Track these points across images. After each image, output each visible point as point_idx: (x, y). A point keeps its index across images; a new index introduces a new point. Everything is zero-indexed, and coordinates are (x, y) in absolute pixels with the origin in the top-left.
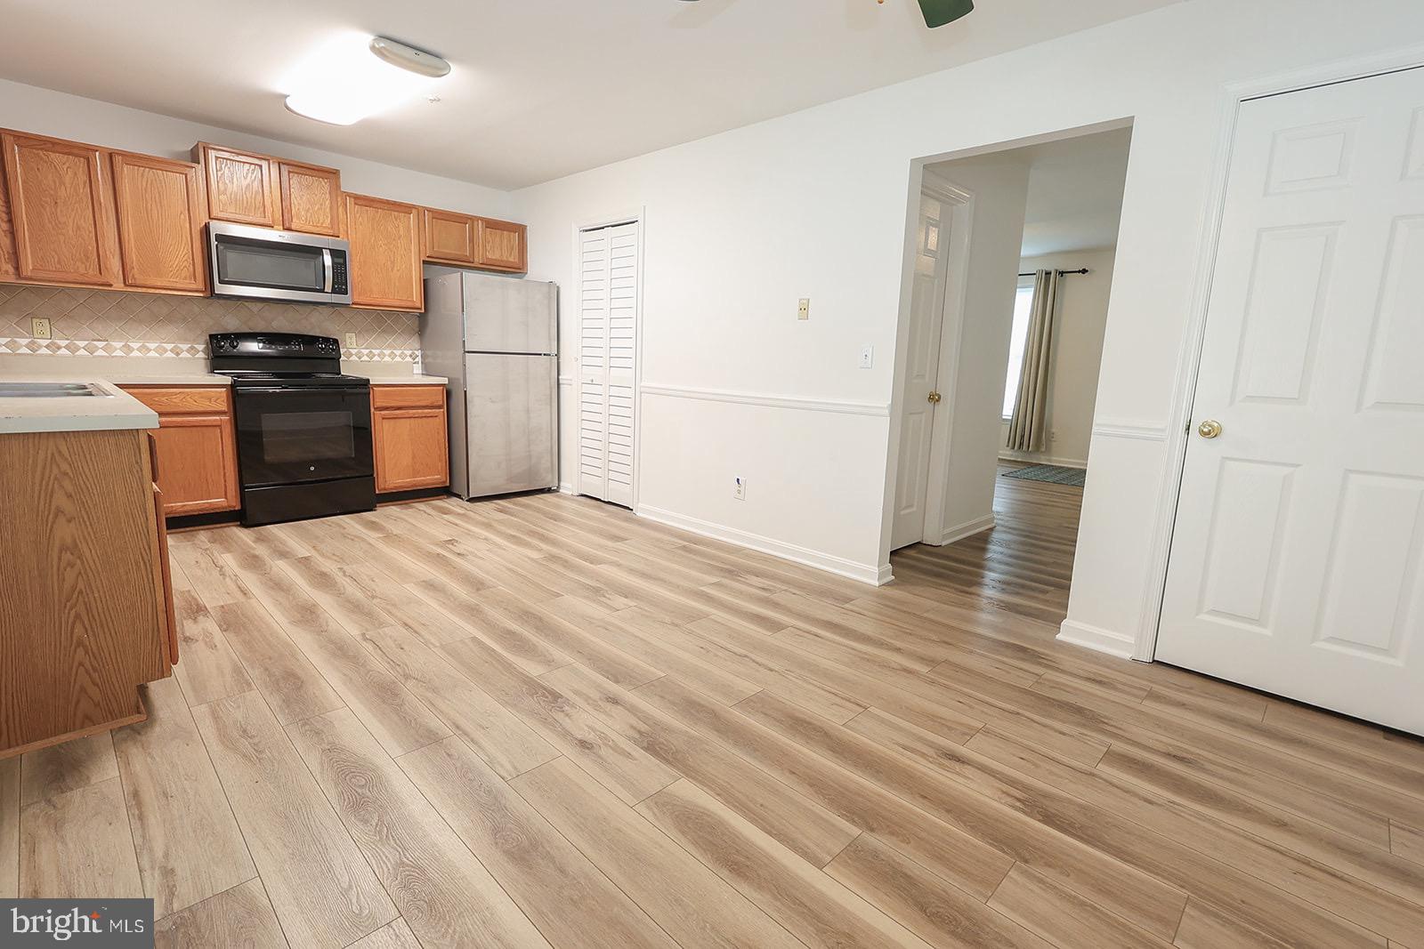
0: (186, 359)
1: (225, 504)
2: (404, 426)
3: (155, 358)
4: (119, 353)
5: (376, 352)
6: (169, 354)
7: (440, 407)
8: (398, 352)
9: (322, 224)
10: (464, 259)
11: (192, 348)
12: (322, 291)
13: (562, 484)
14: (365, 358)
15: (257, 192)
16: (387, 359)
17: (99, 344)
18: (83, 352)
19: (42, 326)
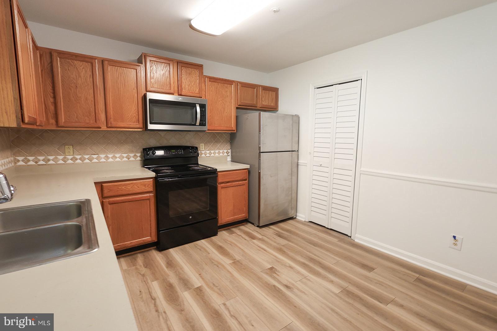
0: (132, 161)
1: (150, 240)
2: (231, 191)
3: (119, 161)
4: (103, 160)
5: (212, 152)
6: (125, 159)
7: (245, 180)
8: (221, 151)
9: (195, 91)
10: (253, 105)
11: (135, 155)
12: (195, 125)
13: (298, 214)
14: (208, 155)
15: (167, 77)
16: (217, 155)
17: (95, 156)
18: (87, 161)
19: (69, 149)
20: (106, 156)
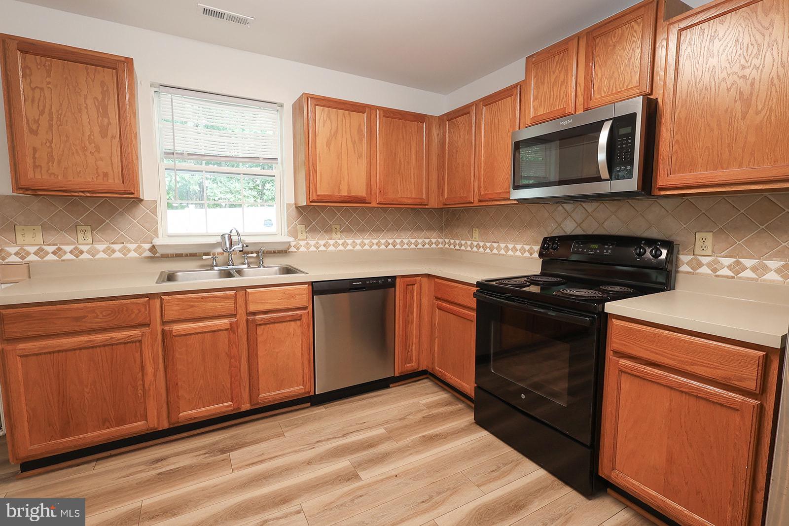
3: (520, 257)
4: (503, 252)
5: (748, 262)
7: (745, 391)
9: (627, 86)
11: (532, 249)
12: (598, 179)
14: (725, 272)
17: (495, 245)
18: (488, 251)
19: (476, 233)
20: (506, 247)
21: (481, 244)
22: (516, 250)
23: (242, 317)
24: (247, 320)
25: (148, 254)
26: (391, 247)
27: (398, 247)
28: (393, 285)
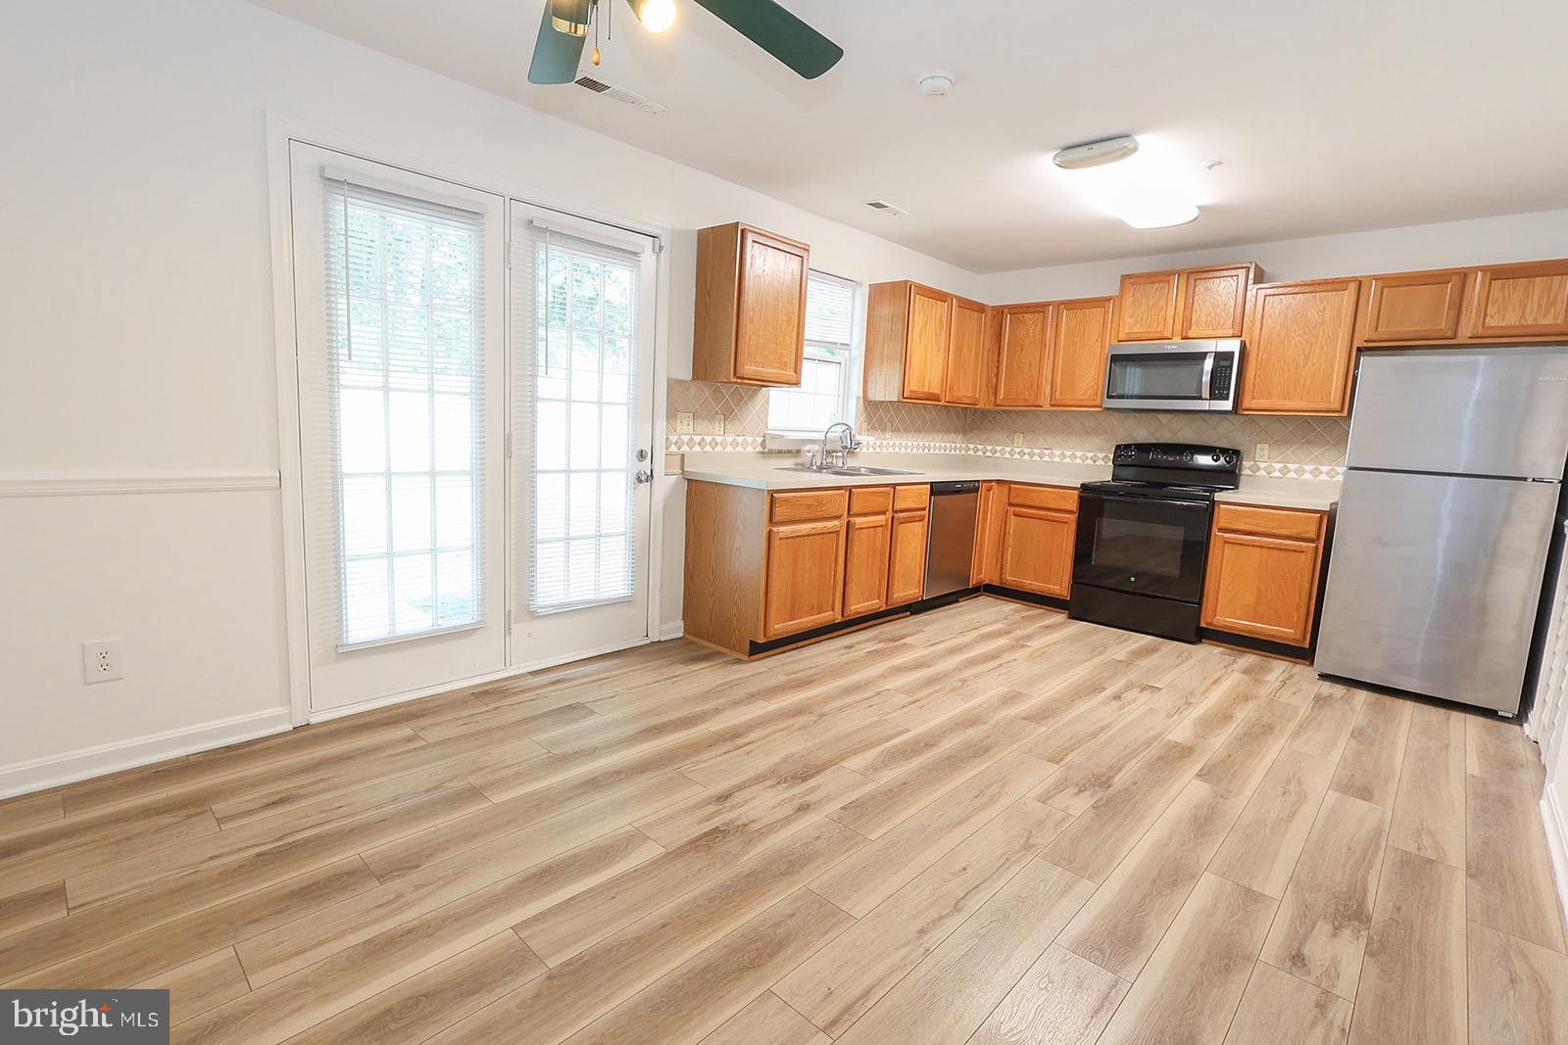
1: (1058, 592)
2: (1252, 556)
4: (1057, 459)
5: (1292, 467)
7: (1315, 541)
8: (1325, 469)
10: (1435, 335)
11: (1104, 456)
12: (1196, 397)
14: (1277, 474)
17: (1047, 452)
18: (1036, 458)
19: (1019, 439)
20: (1063, 454)
21: (1027, 451)
22: (1076, 457)
23: (889, 514)
24: (893, 518)
25: (759, 449)
26: (926, 451)
27: (932, 451)
28: (976, 490)
